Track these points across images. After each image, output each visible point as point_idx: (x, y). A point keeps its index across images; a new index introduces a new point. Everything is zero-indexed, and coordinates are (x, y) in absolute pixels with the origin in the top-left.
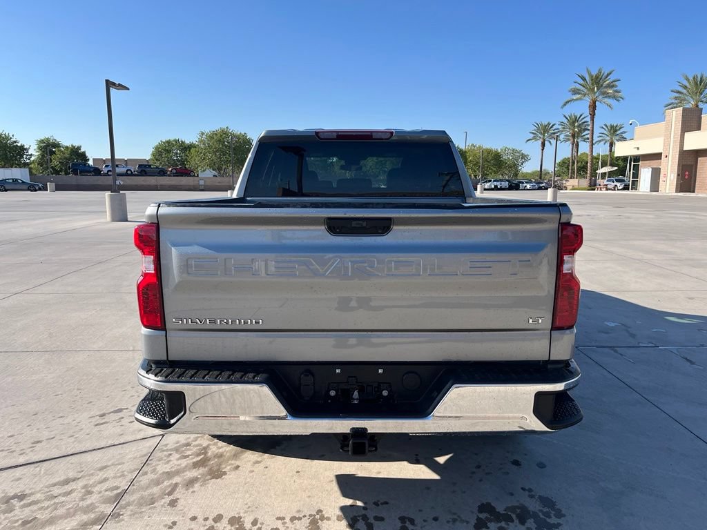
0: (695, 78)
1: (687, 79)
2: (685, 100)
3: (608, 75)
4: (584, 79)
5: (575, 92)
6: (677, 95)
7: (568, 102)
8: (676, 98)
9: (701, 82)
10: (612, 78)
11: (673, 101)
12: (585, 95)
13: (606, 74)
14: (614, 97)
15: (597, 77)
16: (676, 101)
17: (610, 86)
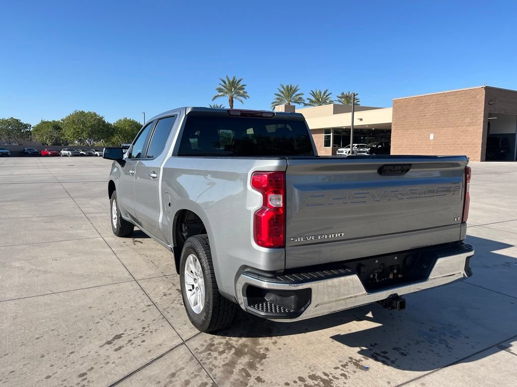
0: (287, 87)
1: (283, 88)
2: (283, 100)
3: (239, 81)
4: (225, 83)
5: (220, 90)
6: (278, 97)
7: (216, 97)
8: (278, 99)
9: (291, 90)
10: (241, 83)
11: (276, 100)
12: (226, 93)
13: (238, 80)
14: (243, 96)
15: (233, 82)
16: (278, 101)
17: (242, 88)
